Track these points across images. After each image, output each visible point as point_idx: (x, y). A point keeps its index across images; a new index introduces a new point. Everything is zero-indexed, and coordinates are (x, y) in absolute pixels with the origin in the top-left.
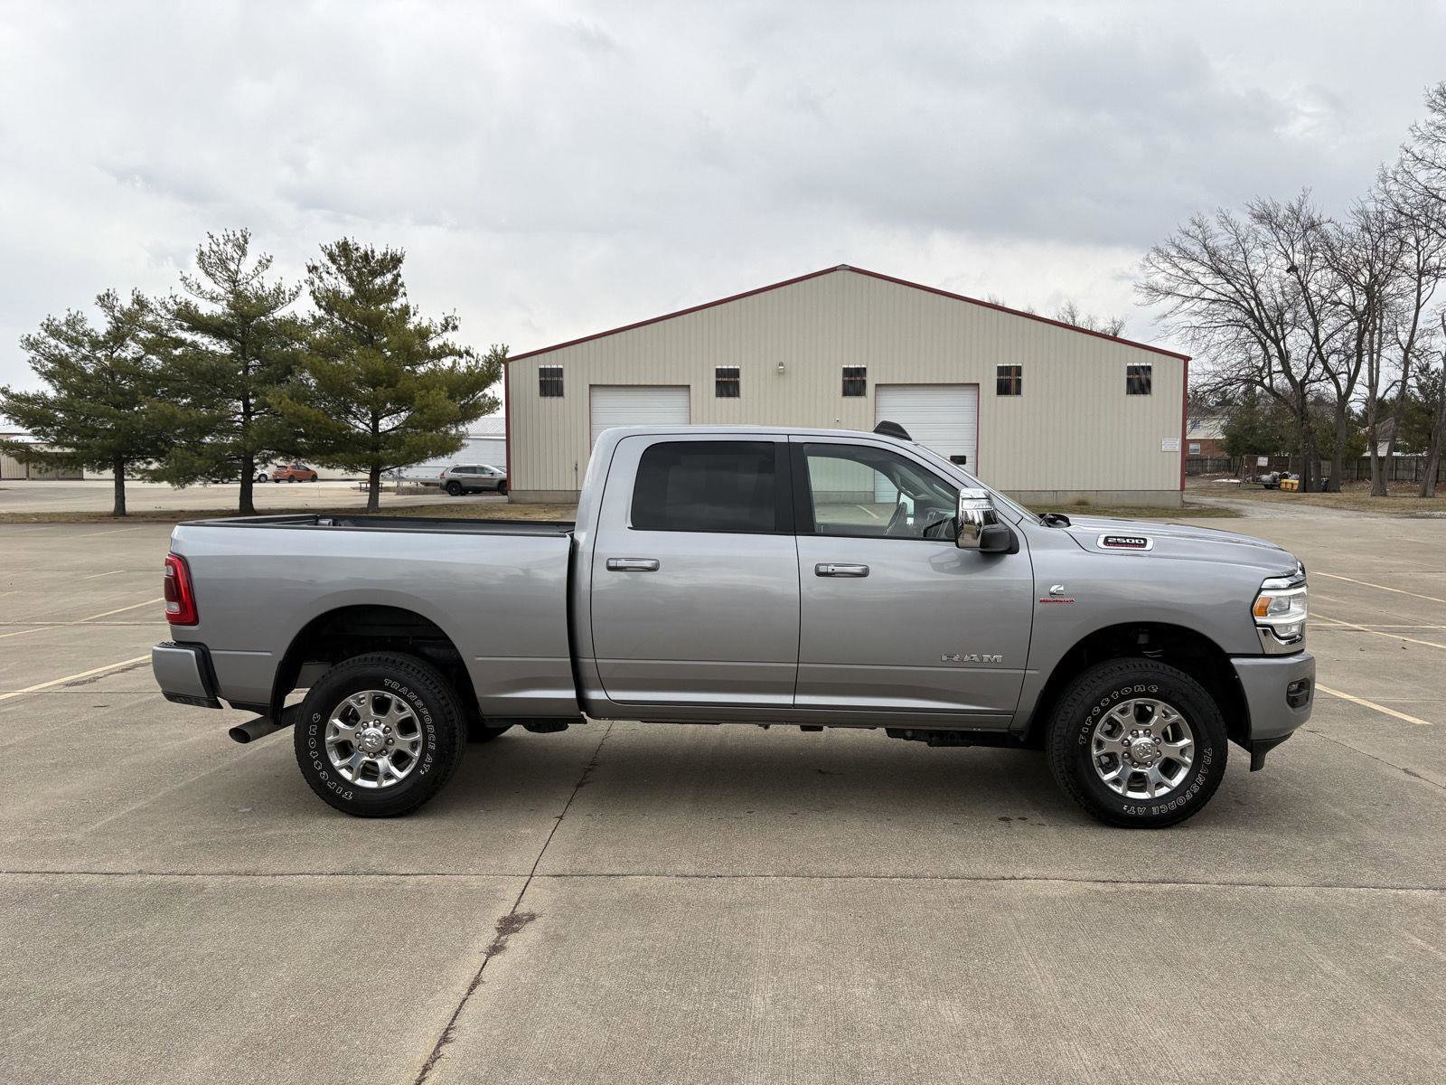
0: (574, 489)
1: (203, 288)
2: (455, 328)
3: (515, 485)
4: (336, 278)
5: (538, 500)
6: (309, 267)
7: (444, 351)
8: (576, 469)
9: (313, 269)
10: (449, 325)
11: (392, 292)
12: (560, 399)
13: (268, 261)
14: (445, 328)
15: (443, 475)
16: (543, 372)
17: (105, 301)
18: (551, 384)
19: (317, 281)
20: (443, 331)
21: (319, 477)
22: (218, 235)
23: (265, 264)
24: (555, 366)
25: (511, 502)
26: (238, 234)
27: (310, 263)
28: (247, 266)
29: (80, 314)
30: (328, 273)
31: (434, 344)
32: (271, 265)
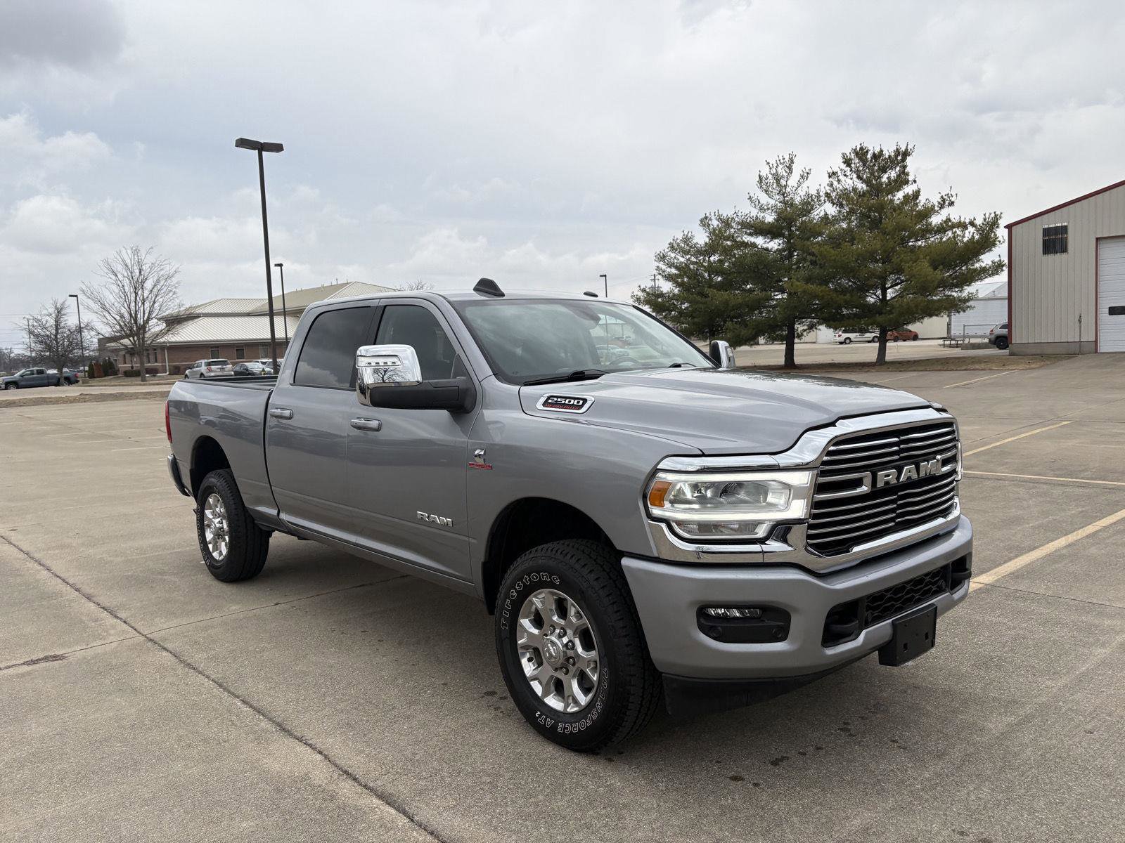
0: (1078, 340)
1: (762, 202)
2: (952, 204)
3: (1016, 339)
4: (852, 179)
5: (1039, 352)
6: (829, 174)
7: (947, 225)
8: (1080, 321)
9: (832, 174)
10: (945, 202)
11: (902, 180)
12: (1064, 255)
13: (808, 173)
14: (942, 206)
15: (992, 331)
16: (1047, 232)
17: (704, 222)
18: (1054, 241)
19: (835, 184)
20: (940, 208)
21: (920, 337)
22: (773, 162)
23: (805, 176)
24: (1059, 225)
25: (1011, 354)
26: (787, 158)
27: (830, 171)
28: (793, 181)
29: (690, 233)
30: (845, 175)
31: (936, 220)
32: (810, 176)
